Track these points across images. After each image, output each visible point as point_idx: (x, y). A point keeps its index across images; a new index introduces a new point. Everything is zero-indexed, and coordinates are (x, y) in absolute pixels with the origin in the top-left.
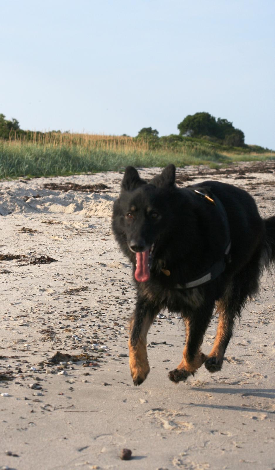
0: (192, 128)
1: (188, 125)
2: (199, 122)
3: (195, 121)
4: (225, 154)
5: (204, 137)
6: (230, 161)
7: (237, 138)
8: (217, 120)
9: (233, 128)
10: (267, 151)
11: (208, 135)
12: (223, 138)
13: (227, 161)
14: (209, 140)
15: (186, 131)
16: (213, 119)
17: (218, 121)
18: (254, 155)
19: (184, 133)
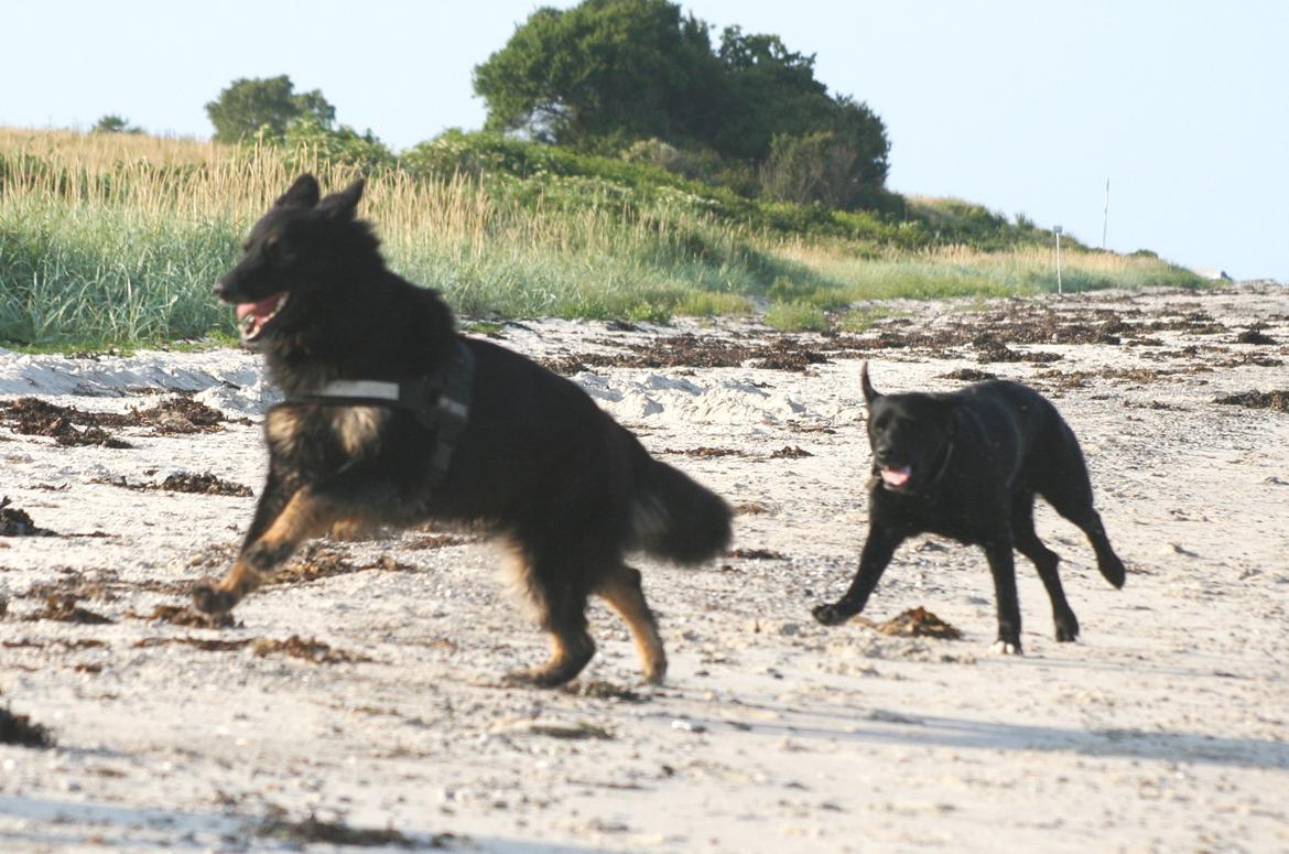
0: (564, 88)
1: (537, 73)
2: (606, 52)
3: (583, 44)
4: (793, 253)
5: (639, 146)
6: (837, 293)
7: (844, 157)
8: (716, 44)
9: (820, 88)
10: (1027, 233)
11: (663, 138)
12: (759, 156)
13: (820, 295)
14: (674, 167)
15: (528, 108)
16: (697, 35)
17: (723, 50)
18: (956, 260)
19: (515, 124)
